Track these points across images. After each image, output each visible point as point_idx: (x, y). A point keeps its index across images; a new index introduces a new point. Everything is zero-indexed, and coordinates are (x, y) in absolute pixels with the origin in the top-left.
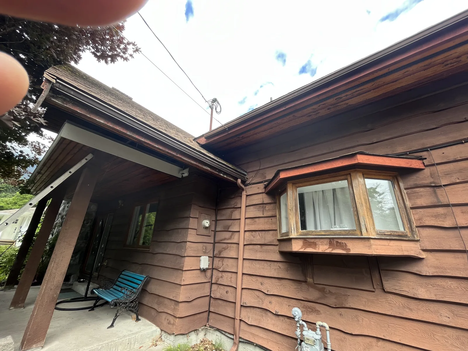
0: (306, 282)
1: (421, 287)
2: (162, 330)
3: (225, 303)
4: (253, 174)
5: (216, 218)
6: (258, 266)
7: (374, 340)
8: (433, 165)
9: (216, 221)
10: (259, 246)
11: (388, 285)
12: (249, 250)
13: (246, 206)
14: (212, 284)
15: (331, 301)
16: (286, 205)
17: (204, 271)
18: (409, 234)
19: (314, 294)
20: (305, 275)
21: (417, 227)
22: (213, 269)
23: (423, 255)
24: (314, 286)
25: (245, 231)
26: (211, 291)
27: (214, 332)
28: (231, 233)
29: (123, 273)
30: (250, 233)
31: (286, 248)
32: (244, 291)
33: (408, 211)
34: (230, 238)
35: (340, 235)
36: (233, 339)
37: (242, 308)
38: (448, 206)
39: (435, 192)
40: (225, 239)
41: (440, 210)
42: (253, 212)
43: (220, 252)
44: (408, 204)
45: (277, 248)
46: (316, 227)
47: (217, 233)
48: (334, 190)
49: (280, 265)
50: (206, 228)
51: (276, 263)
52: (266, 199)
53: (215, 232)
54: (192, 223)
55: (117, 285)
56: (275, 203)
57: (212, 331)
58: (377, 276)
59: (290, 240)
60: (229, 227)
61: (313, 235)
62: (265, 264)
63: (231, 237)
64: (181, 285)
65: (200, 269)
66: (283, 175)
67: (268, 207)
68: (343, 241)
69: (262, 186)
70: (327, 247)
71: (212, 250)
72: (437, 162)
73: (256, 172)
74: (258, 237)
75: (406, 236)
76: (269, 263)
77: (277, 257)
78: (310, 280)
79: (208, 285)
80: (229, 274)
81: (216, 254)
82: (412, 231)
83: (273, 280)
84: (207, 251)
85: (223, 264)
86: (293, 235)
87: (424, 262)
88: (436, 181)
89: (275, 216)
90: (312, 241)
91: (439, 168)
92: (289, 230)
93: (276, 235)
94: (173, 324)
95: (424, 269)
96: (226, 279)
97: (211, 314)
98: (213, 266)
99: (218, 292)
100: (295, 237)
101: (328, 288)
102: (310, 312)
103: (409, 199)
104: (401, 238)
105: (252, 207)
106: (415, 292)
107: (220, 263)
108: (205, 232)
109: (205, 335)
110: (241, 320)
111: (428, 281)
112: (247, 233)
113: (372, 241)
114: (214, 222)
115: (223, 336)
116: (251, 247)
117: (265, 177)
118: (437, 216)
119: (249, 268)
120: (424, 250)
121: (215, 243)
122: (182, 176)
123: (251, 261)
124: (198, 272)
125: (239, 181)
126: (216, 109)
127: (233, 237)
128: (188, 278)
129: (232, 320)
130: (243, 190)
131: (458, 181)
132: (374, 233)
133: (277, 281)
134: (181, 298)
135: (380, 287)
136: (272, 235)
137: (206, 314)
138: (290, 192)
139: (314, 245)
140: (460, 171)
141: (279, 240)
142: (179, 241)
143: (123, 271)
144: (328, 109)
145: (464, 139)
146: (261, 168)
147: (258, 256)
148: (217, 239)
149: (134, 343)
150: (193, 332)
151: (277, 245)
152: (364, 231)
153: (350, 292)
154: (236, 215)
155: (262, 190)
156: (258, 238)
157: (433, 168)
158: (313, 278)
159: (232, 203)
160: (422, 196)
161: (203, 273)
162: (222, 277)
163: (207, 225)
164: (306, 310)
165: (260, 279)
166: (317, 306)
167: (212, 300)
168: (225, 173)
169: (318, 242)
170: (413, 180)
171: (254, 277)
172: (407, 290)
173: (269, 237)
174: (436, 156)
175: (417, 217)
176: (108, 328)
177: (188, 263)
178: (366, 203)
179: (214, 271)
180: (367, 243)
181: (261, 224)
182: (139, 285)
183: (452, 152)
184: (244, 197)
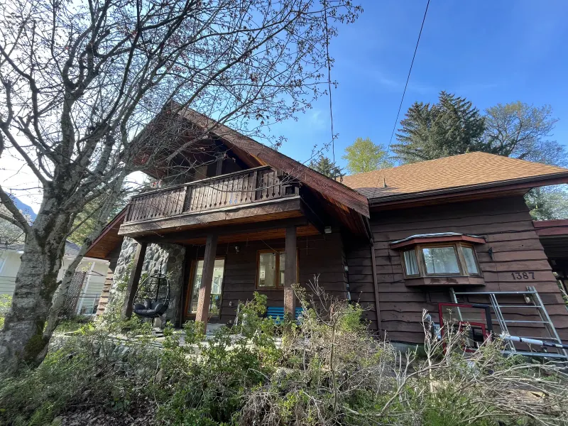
0: (426, 302)
8: (489, 242)
10: (389, 284)
13: (376, 257)
20: (425, 299)
23: (486, 284)
24: (431, 304)
28: (364, 275)
31: (415, 284)
33: (479, 264)
34: (364, 279)
35: (452, 275)
38: (496, 262)
40: (359, 280)
41: (493, 264)
43: (355, 289)
45: (403, 284)
52: (392, 253)
56: (399, 256)
59: (422, 278)
60: (361, 272)
61: (437, 276)
67: (393, 258)
68: (454, 279)
69: (386, 244)
70: (445, 281)
72: (491, 241)
73: (379, 233)
75: (479, 275)
76: (399, 294)
77: (405, 290)
81: (351, 290)
82: (481, 273)
83: (403, 303)
85: (359, 297)
86: (425, 276)
87: (486, 287)
89: (400, 265)
91: (492, 243)
103: (479, 258)
104: (476, 276)
105: (380, 258)
107: (357, 296)
110: (382, 330)
113: (469, 278)
117: (389, 238)
118: (491, 267)
123: (384, 293)
127: (366, 278)
132: (468, 274)
133: (406, 303)
136: (400, 276)
138: (419, 251)
139: (438, 280)
140: (501, 246)
141: (407, 280)
142: (335, 281)
143: (268, 307)
145: (501, 232)
147: (390, 290)
148: (350, 280)
151: (404, 282)
152: (464, 273)
155: (388, 247)
156: (388, 279)
157: (489, 244)
159: (362, 254)
165: (393, 304)
170: (481, 249)
171: (388, 303)
173: (398, 278)
174: (490, 238)
175: (483, 267)
180: (466, 279)
181: (390, 270)
183: (498, 237)
184: (373, 251)
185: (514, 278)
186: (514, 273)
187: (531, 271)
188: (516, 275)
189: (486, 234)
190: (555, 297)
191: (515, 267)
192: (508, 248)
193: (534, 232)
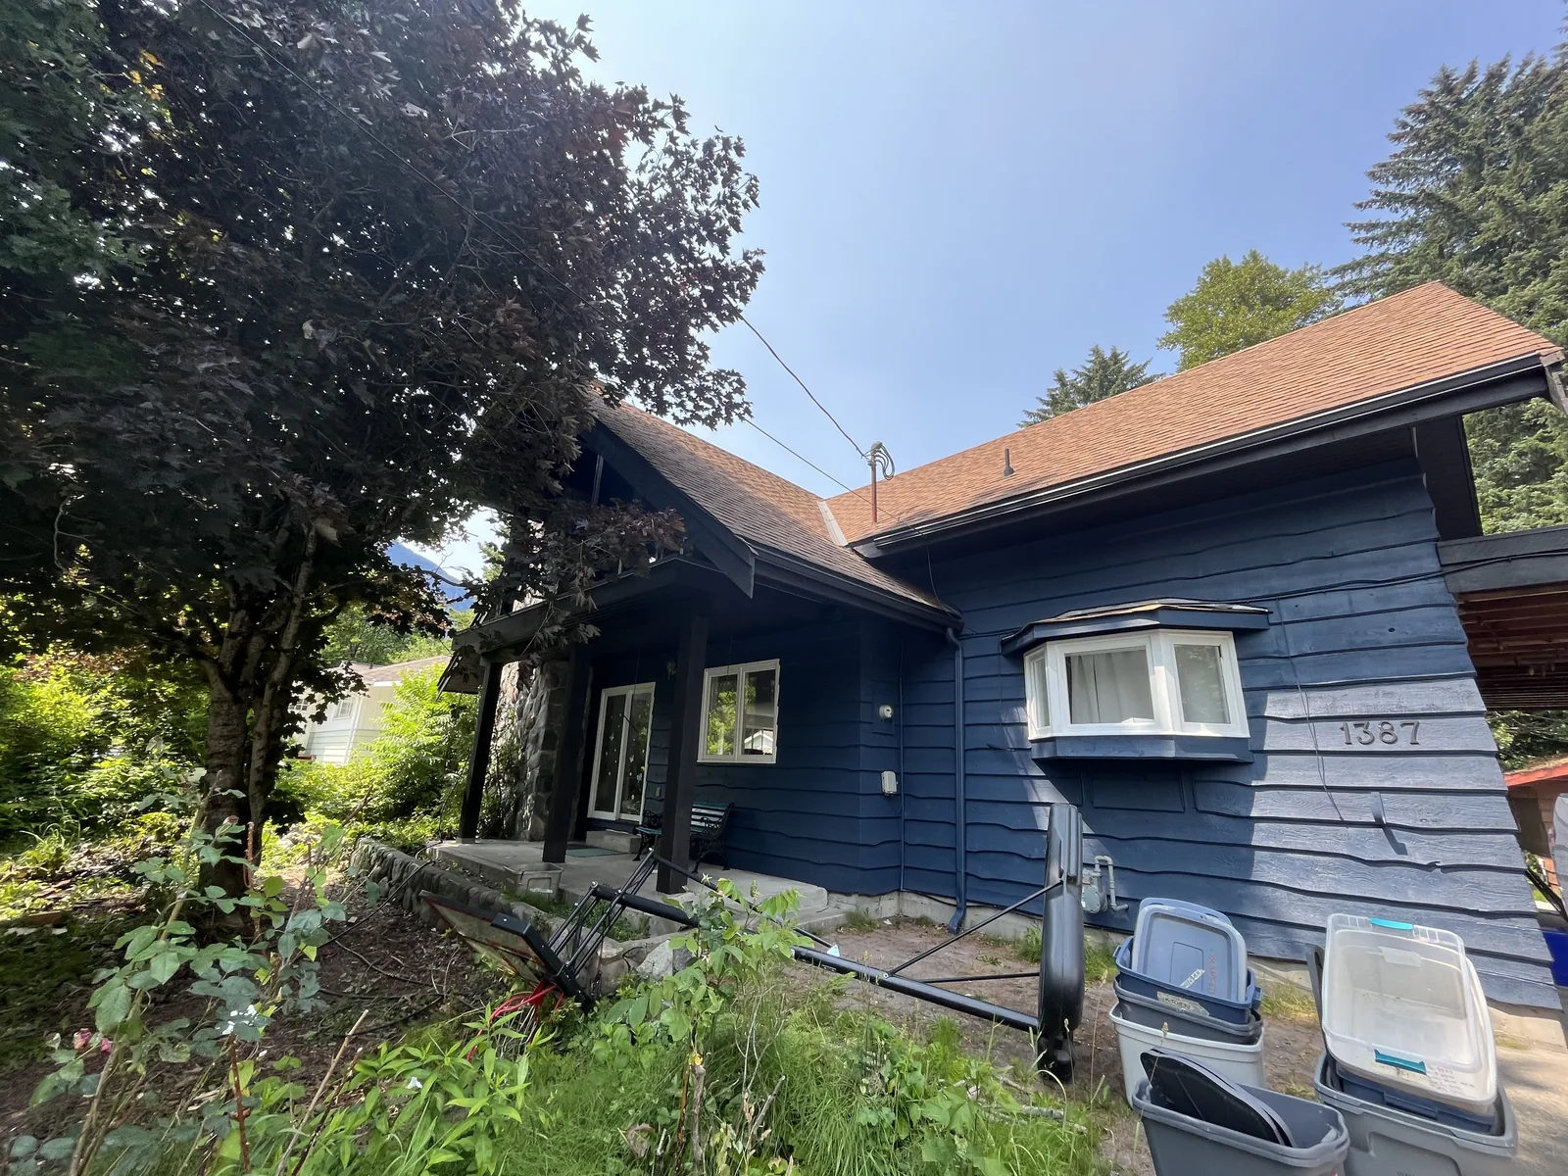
2: (829, 892)
3: (933, 850)
4: (976, 617)
5: (902, 700)
8: (1280, 624)
9: (902, 706)
11: (1204, 803)
12: (975, 758)
13: (965, 680)
14: (905, 820)
17: (889, 798)
21: (1249, 718)
22: (904, 795)
23: (1253, 758)
24: (1092, 811)
25: (965, 725)
26: (904, 833)
27: (916, 898)
28: (936, 729)
30: (976, 728)
31: (1048, 754)
32: (970, 827)
36: (955, 905)
37: (969, 856)
38: (1295, 687)
39: (1278, 666)
42: (980, 691)
45: (1029, 755)
47: (907, 730)
50: (887, 720)
52: (1005, 666)
53: (903, 727)
54: (861, 712)
56: (1023, 675)
57: (912, 896)
58: (1189, 790)
59: (1053, 739)
64: (858, 818)
65: (883, 795)
66: (1039, 633)
67: (1009, 681)
69: (995, 641)
72: (1286, 620)
73: (979, 612)
74: (993, 735)
78: (1085, 802)
79: (898, 823)
80: (940, 802)
81: (909, 768)
84: (891, 763)
87: (1253, 767)
88: (1283, 649)
89: (1024, 699)
91: (1288, 628)
93: (1026, 732)
96: (932, 811)
97: (907, 871)
98: (903, 791)
100: (1061, 735)
101: (1116, 813)
103: (1243, 676)
105: (976, 682)
106: (1237, 808)
108: (886, 728)
109: (900, 902)
110: (967, 874)
112: (969, 729)
114: (898, 709)
115: (933, 902)
116: (979, 753)
118: (1276, 703)
119: (976, 789)
120: (1254, 752)
121: (904, 748)
123: (976, 778)
124: (880, 798)
125: (950, 631)
126: (884, 471)
129: (950, 878)
130: (956, 648)
131: (1310, 651)
134: (862, 839)
135: (1192, 805)
137: (897, 871)
140: (1314, 636)
141: (1034, 742)
142: (843, 745)
145: (1324, 588)
146: (991, 605)
148: (907, 742)
150: (883, 896)
151: (1029, 749)
154: (944, 695)
155: (997, 649)
157: (1279, 629)
158: (1091, 800)
159: (935, 671)
160: (1261, 671)
161: (888, 801)
162: (923, 808)
163: (889, 715)
167: (908, 848)
172: (1227, 806)
174: (1289, 610)
175: (1250, 703)
179: (908, 798)
183: (1310, 605)
184: (959, 661)
185: (1349, 743)
186: (1351, 725)
187: (1410, 718)
188: (1356, 732)
189: (1271, 598)
191: (1354, 703)
193: (1436, 584)
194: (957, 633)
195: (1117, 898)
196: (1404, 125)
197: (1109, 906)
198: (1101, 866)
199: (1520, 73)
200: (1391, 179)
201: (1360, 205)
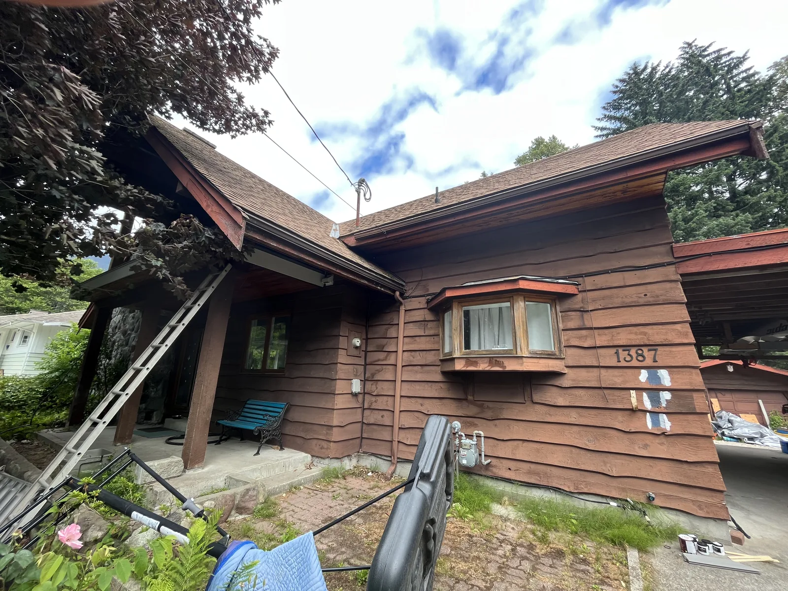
0: (466, 399)
1: (561, 396)
2: (313, 456)
3: (381, 428)
4: (413, 286)
5: (367, 335)
6: (418, 387)
7: (520, 442)
8: (585, 291)
9: (367, 339)
10: (419, 367)
11: (536, 398)
12: (408, 371)
13: (405, 323)
14: (364, 409)
15: (489, 414)
16: (451, 323)
17: (355, 395)
18: (557, 353)
19: (472, 410)
20: (466, 394)
21: (564, 347)
22: (365, 393)
23: (566, 371)
24: (473, 403)
25: (403, 351)
26: (363, 417)
27: (368, 457)
28: (386, 353)
29: (248, 402)
30: (409, 353)
31: (448, 368)
32: (402, 413)
33: (560, 333)
34: (385, 359)
35: (499, 354)
36: (391, 461)
37: (401, 431)
38: (591, 328)
39: (582, 316)
40: (379, 360)
41: (584, 332)
42: (413, 330)
43: (373, 375)
44: (561, 326)
45: (438, 369)
46: (480, 347)
47: (368, 353)
48: (500, 309)
49: (441, 385)
50: (357, 348)
51: (437, 384)
52: (429, 316)
53: (366, 352)
54: (343, 342)
55: (242, 416)
56: (438, 320)
57: (365, 456)
58: (529, 390)
59: (453, 359)
60: (383, 347)
61: (475, 355)
62: (426, 386)
63: (386, 357)
64: (334, 409)
65: (352, 393)
66: (449, 294)
67: (430, 325)
68: (501, 360)
69: (423, 300)
70: (486, 365)
71: (363, 373)
72: (588, 288)
73: (417, 283)
74: (419, 357)
75: (555, 355)
76: (430, 384)
77: (439, 377)
78: (470, 398)
79: (360, 411)
80: (385, 398)
81: (368, 377)
82: (560, 350)
83: (434, 401)
84: (358, 374)
85: (377, 388)
86: (457, 354)
87: (566, 376)
88: (585, 306)
89: (439, 335)
90: (474, 360)
91: (589, 293)
92: (453, 349)
93: (439, 355)
94: (327, 448)
95: (565, 382)
96: (381, 403)
97: (363, 440)
98: (364, 391)
99: (371, 417)
100: (458, 356)
101: (487, 404)
102: (469, 426)
103: (563, 322)
104: (550, 356)
105: (411, 324)
106: (556, 401)
107: (374, 387)
108: (356, 352)
109: (358, 461)
110: (399, 442)
111: (565, 391)
112: (405, 353)
113: (524, 359)
114: (364, 341)
115: (379, 460)
116: (410, 368)
117: (428, 290)
118: (580, 338)
119: (407, 390)
120: (567, 367)
121: (366, 365)
122: (325, 285)
123: (410, 383)
124: (350, 396)
125: (398, 293)
126: (365, 195)
127: (388, 358)
128: (340, 402)
129: (389, 444)
130: (401, 304)
131: (600, 307)
132: (526, 353)
133: (438, 400)
134: (335, 423)
135: (530, 399)
136: (435, 355)
137: (358, 441)
138: (455, 311)
139: (475, 363)
140: (603, 298)
141: (442, 361)
142: (327, 363)
143: (248, 400)
144: (500, 221)
145: (610, 270)
146: (423, 279)
147: (419, 377)
148: (368, 361)
149: (289, 467)
150: (346, 458)
151: (439, 365)
152: (519, 350)
153: (505, 405)
154: (392, 332)
155: (424, 305)
156: (418, 359)
157: (584, 294)
158: (473, 396)
159: (388, 318)
160: (572, 319)
161: (355, 398)
162: (376, 402)
163: (358, 344)
164: (465, 425)
165: (420, 401)
166: (476, 421)
167: (365, 426)
168: (382, 286)
169: (479, 361)
170: (568, 304)
171: (413, 399)
172: (550, 400)
173: (430, 358)
174: (589, 283)
175: (566, 338)
176: (255, 455)
177: (340, 387)
178: (523, 325)
179: (366, 396)
180: (520, 361)
181: (423, 344)
182: (279, 413)
183: (600, 281)
184: (402, 312)
185: (619, 361)
186: (620, 350)
187: (653, 347)
188: (623, 354)
189: (580, 276)
190: (692, 398)
191: (623, 337)
192: (617, 302)
193: (672, 268)
194: (402, 295)
195: (485, 455)
196: (617, 87)
197: (480, 461)
198: (477, 436)
199: (664, 70)
200: (612, 110)
201: (599, 119)
